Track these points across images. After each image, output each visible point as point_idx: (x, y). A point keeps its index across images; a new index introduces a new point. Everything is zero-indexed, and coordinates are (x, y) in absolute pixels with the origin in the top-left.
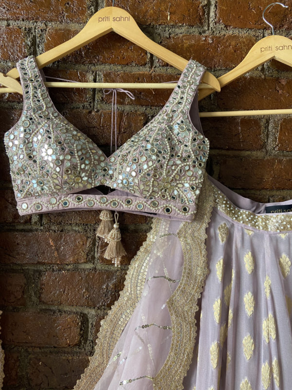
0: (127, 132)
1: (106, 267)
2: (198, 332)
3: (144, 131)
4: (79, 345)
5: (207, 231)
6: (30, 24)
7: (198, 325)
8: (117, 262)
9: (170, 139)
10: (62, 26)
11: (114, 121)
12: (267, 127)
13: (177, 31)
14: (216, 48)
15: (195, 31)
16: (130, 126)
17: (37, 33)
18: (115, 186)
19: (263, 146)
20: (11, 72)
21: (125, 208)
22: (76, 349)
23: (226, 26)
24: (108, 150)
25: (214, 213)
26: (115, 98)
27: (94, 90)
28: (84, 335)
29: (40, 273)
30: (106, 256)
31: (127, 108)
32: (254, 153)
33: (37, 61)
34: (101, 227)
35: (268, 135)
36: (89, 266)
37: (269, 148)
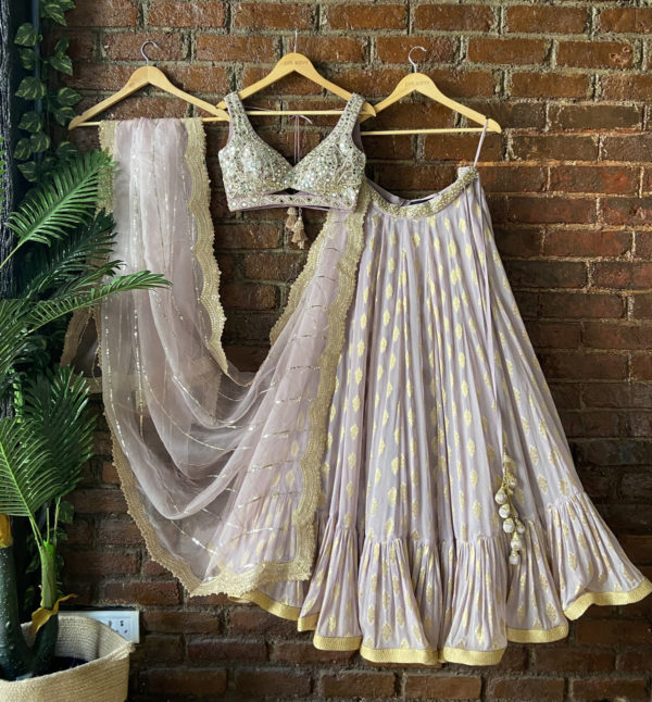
0: (307, 148)
1: (292, 252)
2: (357, 283)
3: (319, 148)
4: (274, 308)
5: (365, 218)
6: (231, 64)
7: (357, 278)
8: (301, 245)
9: (337, 154)
10: (255, 66)
11: (297, 139)
12: (416, 142)
13: (345, 66)
14: (375, 80)
15: (359, 65)
16: (309, 143)
17: (236, 71)
18: (299, 188)
19: (414, 156)
20: (220, 104)
21: (306, 203)
22: (272, 311)
23: (383, 62)
24: (293, 161)
25: (370, 206)
26: (297, 121)
27: (281, 116)
28: (278, 301)
29: (243, 256)
30: (294, 240)
31: (307, 128)
32: (406, 162)
33: (239, 96)
34: (289, 219)
35: (416, 148)
36: (280, 251)
37: (418, 157)
